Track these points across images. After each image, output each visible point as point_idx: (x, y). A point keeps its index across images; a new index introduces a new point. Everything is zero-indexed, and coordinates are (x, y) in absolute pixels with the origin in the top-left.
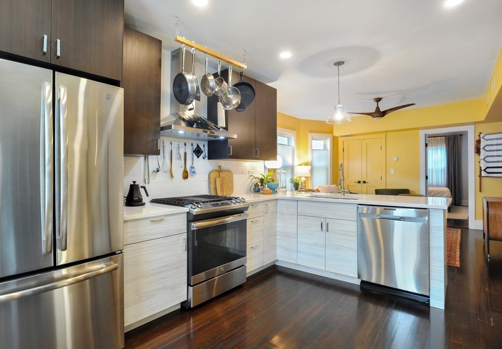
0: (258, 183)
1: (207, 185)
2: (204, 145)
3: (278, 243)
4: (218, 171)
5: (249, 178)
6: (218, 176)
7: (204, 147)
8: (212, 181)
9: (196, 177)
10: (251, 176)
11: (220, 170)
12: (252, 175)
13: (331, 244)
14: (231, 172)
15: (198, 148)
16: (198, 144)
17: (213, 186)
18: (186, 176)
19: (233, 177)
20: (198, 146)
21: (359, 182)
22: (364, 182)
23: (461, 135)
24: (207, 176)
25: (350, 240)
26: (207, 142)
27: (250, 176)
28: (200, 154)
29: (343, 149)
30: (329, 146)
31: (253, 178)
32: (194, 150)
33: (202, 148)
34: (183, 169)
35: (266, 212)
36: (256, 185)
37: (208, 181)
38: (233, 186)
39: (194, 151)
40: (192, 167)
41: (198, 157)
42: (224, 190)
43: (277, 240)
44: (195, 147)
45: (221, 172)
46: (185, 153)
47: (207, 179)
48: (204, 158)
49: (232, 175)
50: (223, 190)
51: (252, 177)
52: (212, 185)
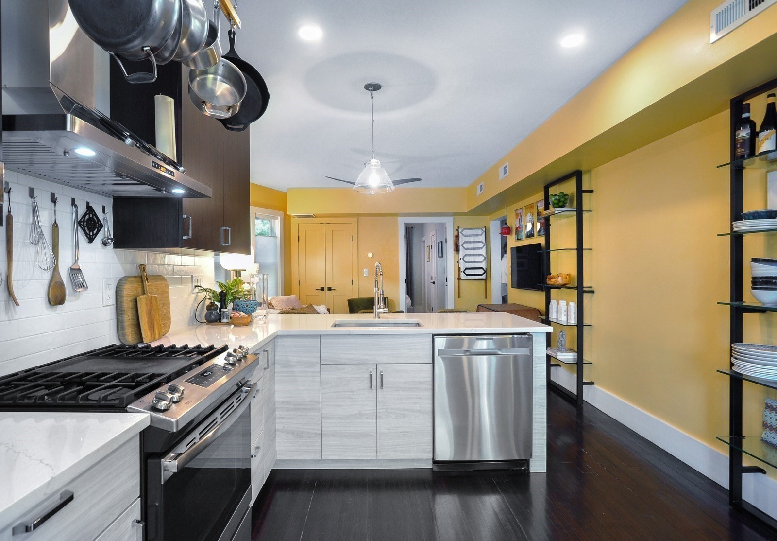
0: (216, 303)
1: (114, 316)
2: (104, 208)
3: (278, 426)
4: (140, 279)
5: (192, 292)
6: (140, 291)
7: (104, 212)
8: (127, 305)
9: (85, 296)
10: (196, 287)
11: (142, 277)
12: (197, 285)
13: (388, 410)
14: (165, 280)
15: (89, 214)
16: (88, 203)
17: (130, 318)
18: (56, 297)
19: (168, 292)
20: (89, 209)
21: (322, 289)
22: (330, 289)
23: (412, 227)
24: (112, 293)
25: (419, 398)
26: (112, 200)
27: (194, 286)
28: (95, 232)
29: (299, 237)
30: (278, 231)
31: (199, 292)
32: (79, 218)
33: (101, 216)
34: (47, 276)
35: (266, 366)
36: (211, 307)
37: (115, 306)
38: (169, 312)
39: (79, 223)
40: (75, 271)
41: (91, 240)
42: (156, 325)
43: (277, 421)
44: (82, 210)
45: (147, 279)
46: (55, 227)
47: (112, 301)
48: (105, 244)
49: (167, 286)
50: (154, 326)
51: (197, 290)
52: (128, 317)
